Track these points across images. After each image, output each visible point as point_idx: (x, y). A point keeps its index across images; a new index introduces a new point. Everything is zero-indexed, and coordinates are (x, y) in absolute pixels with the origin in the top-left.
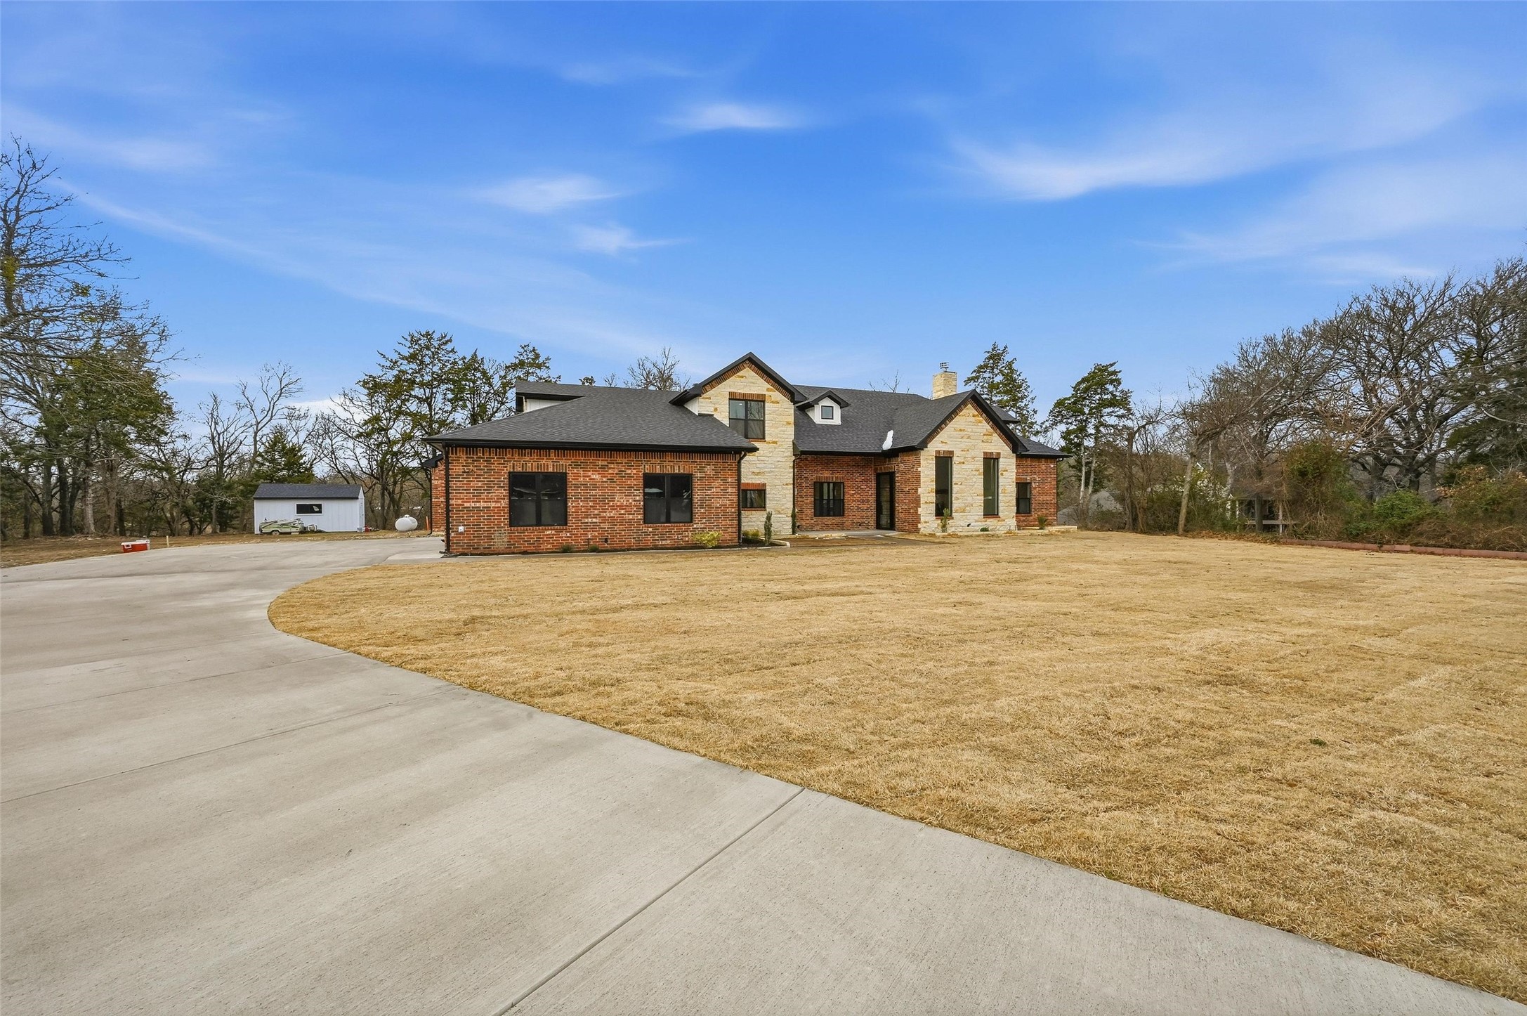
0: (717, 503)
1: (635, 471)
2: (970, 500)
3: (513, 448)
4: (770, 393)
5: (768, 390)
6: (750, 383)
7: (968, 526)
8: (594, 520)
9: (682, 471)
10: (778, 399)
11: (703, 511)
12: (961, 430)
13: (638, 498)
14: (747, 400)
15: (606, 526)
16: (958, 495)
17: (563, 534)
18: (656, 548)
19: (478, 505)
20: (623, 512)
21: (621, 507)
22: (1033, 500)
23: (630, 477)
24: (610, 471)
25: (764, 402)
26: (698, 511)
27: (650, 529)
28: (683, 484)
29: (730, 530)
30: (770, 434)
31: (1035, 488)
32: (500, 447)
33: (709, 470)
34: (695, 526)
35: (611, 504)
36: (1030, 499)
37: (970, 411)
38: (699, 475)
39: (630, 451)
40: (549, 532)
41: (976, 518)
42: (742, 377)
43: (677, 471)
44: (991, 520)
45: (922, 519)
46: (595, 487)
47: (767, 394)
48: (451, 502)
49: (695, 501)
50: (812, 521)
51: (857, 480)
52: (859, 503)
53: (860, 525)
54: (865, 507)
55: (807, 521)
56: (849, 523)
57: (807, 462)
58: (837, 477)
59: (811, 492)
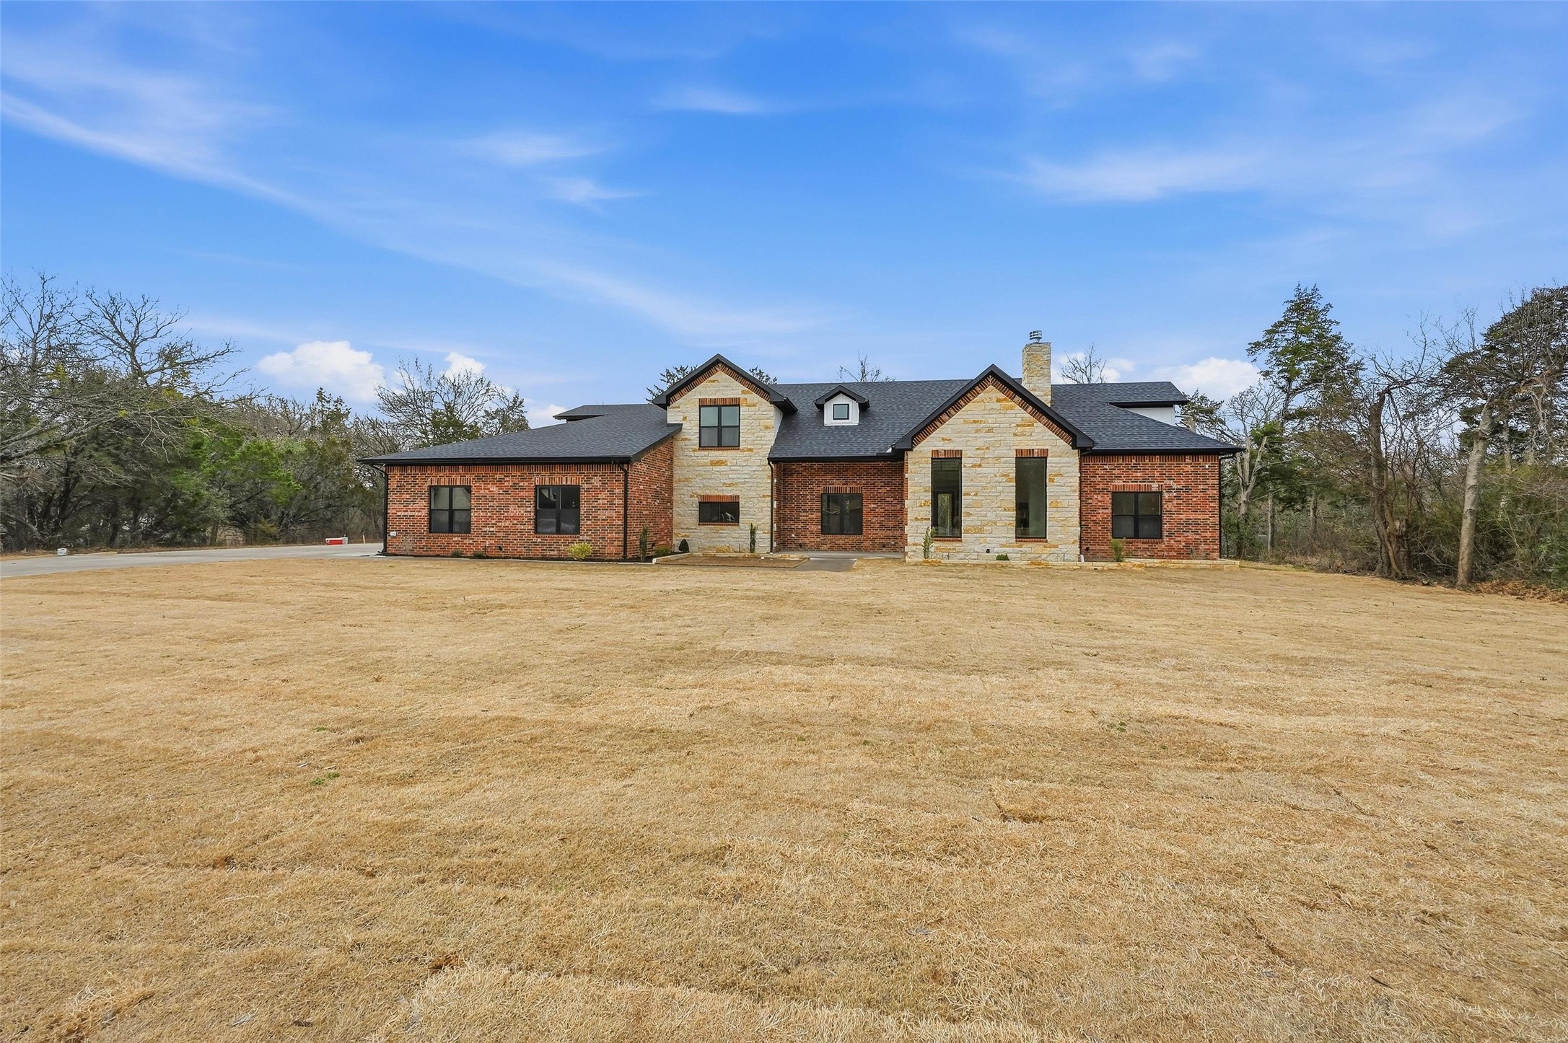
0: (603, 515)
1: (526, 484)
2: (991, 516)
3: (431, 465)
4: (746, 396)
5: (743, 392)
6: (721, 387)
7: (988, 551)
8: (492, 529)
9: (569, 483)
10: (755, 402)
11: (589, 522)
12: (975, 422)
13: (529, 509)
14: (719, 405)
15: (501, 534)
16: (968, 510)
17: (467, 541)
18: (544, 558)
19: (406, 514)
20: (515, 522)
21: (514, 518)
22: (1165, 518)
23: (523, 489)
24: (506, 484)
25: (739, 405)
26: (585, 523)
27: (539, 540)
28: (571, 496)
29: (616, 543)
30: (745, 441)
31: (1170, 500)
32: (421, 465)
33: (596, 481)
34: (581, 538)
35: (506, 514)
36: (1161, 516)
37: (991, 393)
38: (586, 486)
39: (524, 464)
40: (456, 539)
41: (1004, 541)
42: (714, 381)
43: (564, 483)
44: (1030, 545)
45: (910, 540)
46: (493, 499)
47: (742, 396)
48: (389, 511)
49: (582, 512)
50: (819, 540)
51: (880, 491)
52: (882, 519)
53: (884, 546)
54: (891, 524)
55: (812, 540)
56: (868, 543)
57: (813, 471)
58: (850, 487)
59: (816, 506)
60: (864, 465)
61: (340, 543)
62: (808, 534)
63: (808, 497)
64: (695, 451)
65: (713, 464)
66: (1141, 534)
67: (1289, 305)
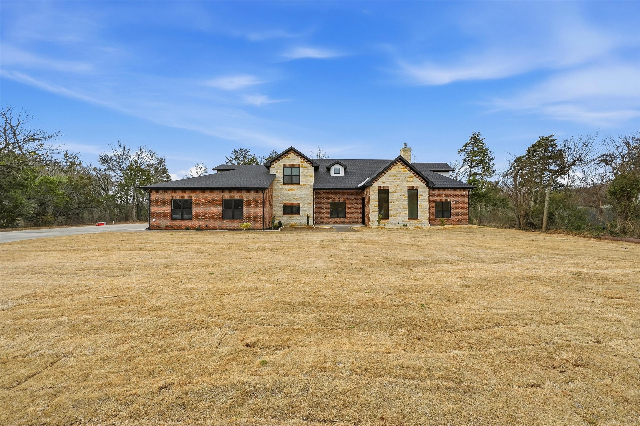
0: (254, 211)
1: (219, 198)
2: (399, 210)
3: (172, 190)
4: (302, 163)
5: (301, 162)
6: (292, 159)
7: (398, 223)
8: (202, 218)
9: (238, 198)
10: (306, 166)
11: (247, 214)
12: (393, 176)
13: (220, 209)
14: (292, 167)
15: (207, 220)
16: (391, 208)
17: (191, 223)
18: (227, 229)
19: (160, 211)
20: (214, 214)
21: (213, 213)
22: (452, 211)
23: (217, 200)
24: (209, 198)
25: (300, 167)
26: (245, 215)
27: (225, 222)
28: (239, 204)
29: (259, 223)
30: (302, 181)
31: (453, 205)
32: (168, 190)
33: (250, 197)
34: (244, 221)
35: (209, 211)
36: (450, 210)
37: (399, 166)
38: (246, 199)
39: (217, 190)
40: (185, 222)
41: (403, 219)
42: (289, 157)
43: (236, 198)
44: (412, 221)
45: (371, 220)
46: (203, 205)
47: (301, 164)
48: (151, 210)
49: (244, 210)
50: (329, 220)
51: (352, 201)
52: (353, 212)
53: (354, 222)
54: (357, 214)
55: (326, 220)
56: (348, 221)
57: (327, 193)
58: (342, 200)
59: (328, 207)
60: (346, 191)
61: (103, 224)
62: (325, 218)
63: (325, 204)
64: (281, 185)
65: (289, 190)
66: (444, 216)
67: (470, 137)
